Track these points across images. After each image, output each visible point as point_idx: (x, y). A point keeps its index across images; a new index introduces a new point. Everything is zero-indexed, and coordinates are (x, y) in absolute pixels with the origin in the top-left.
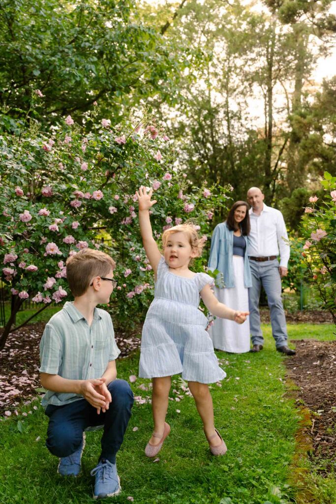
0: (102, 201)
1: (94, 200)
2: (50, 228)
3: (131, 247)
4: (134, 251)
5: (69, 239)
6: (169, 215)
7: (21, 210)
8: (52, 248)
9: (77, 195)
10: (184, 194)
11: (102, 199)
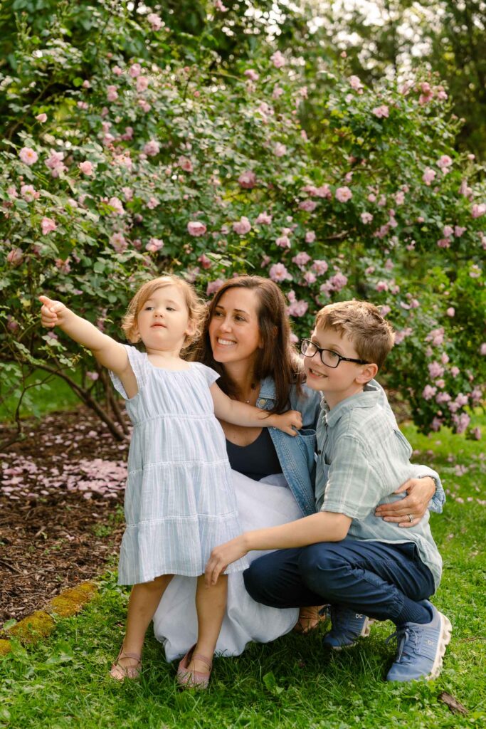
0: (349, 204)
1: (337, 201)
2: (278, 243)
3: (367, 266)
4: (373, 274)
5: (302, 257)
6: (448, 223)
7: (236, 218)
8: (279, 271)
9: (309, 192)
10: (469, 185)
11: (349, 200)
